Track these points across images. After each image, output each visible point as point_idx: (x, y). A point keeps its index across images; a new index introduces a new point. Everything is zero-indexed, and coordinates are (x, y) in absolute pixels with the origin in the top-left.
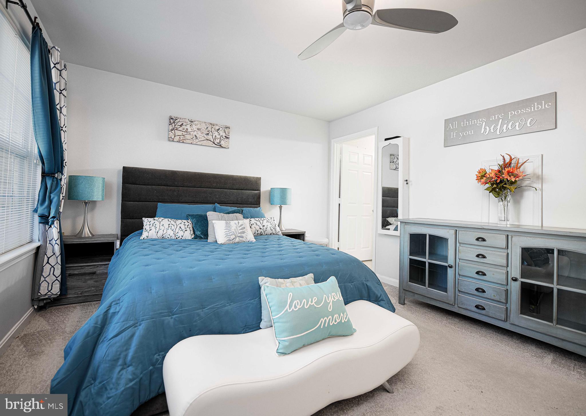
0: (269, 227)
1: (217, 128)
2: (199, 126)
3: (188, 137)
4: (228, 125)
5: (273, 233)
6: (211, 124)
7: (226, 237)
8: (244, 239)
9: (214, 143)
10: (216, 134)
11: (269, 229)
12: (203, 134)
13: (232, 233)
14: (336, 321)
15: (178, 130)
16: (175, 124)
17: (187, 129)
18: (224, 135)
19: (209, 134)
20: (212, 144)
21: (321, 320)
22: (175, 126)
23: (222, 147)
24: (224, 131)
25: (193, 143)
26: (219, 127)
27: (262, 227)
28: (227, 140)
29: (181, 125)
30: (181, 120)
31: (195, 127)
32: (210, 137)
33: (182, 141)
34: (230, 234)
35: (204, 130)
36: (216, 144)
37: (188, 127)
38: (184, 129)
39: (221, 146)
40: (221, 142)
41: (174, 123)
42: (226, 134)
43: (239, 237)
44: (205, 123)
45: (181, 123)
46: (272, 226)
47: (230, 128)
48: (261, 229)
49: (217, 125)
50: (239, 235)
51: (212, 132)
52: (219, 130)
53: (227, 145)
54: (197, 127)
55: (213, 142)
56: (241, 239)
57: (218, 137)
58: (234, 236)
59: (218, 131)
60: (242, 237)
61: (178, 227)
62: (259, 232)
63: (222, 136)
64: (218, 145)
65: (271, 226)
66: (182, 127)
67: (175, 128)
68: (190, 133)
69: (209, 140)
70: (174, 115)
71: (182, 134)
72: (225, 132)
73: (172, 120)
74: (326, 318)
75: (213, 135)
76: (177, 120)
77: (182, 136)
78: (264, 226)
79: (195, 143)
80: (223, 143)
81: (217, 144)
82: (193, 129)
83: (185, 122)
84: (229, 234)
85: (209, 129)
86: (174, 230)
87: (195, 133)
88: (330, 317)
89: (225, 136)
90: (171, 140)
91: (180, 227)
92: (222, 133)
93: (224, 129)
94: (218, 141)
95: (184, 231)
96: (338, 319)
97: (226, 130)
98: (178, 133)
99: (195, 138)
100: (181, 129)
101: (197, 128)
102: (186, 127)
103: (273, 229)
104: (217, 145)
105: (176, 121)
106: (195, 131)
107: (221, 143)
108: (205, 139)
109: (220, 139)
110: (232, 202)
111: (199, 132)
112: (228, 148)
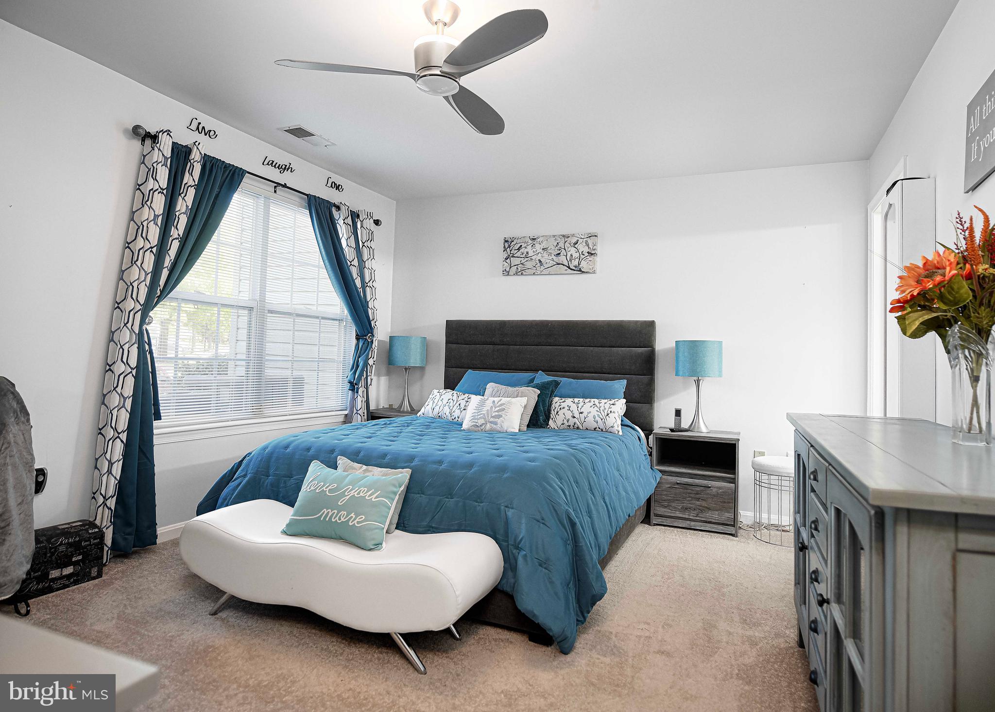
0: (591, 416)
1: (574, 240)
2: (544, 245)
3: (529, 265)
4: (592, 230)
5: (599, 428)
6: (564, 236)
7: (472, 420)
8: (498, 427)
9: (569, 267)
10: (572, 251)
11: (590, 419)
12: (551, 256)
13: (482, 416)
14: (340, 519)
15: (515, 257)
16: (511, 248)
17: (527, 253)
18: (586, 250)
19: (560, 253)
20: (566, 270)
21: (323, 511)
22: (511, 251)
23: (583, 272)
24: (586, 244)
25: (536, 273)
26: (578, 239)
27: (576, 415)
28: (590, 259)
29: (519, 249)
30: (519, 241)
31: (538, 248)
32: (562, 259)
33: (520, 273)
34: (479, 417)
35: (553, 248)
36: (572, 269)
37: (529, 249)
38: (522, 254)
39: (580, 270)
40: (580, 264)
41: (509, 247)
42: (589, 247)
43: (491, 422)
44: (554, 236)
45: (519, 245)
46: (598, 415)
47: (596, 236)
48: (574, 417)
49: (573, 235)
50: (492, 420)
51: (565, 249)
52: (576, 244)
53: (591, 267)
54: (542, 246)
55: (567, 267)
56: (495, 426)
57: (576, 255)
58: (482, 421)
59: (576, 246)
60: (496, 423)
61: (458, 404)
62: (571, 423)
63: (582, 252)
64: (576, 269)
65: (596, 413)
66: (521, 251)
67: (511, 255)
68: (532, 258)
69: (561, 264)
70: (508, 236)
71: (521, 261)
72: (588, 245)
73: (508, 243)
74: (330, 510)
75: (568, 254)
76: (513, 241)
77: (520, 265)
78: (582, 413)
79: (539, 273)
80: (584, 265)
81: (574, 268)
82: (536, 251)
83: (525, 243)
84: (476, 417)
85: (561, 245)
86: (451, 408)
87: (539, 257)
88: (336, 511)
89: (588, 252)
90: (506, 273)
91: (460, 405)
92: (583, 248)
93: (587, 239)
94: (576, 263)
95: (462, 410)
96: (344, 517)
97: (590, 241)
98: (515, 261)
99: (539, 265)
100: (518, 254)
101: (541, 248)
102: (526, 250)
103: (599, 420)
104: (574, 270)
105: (513, 243)
106: (538, 253)
107: (581, 266)
108: (555, 263)
109: (580, 259)
110: (592, 370)
111: (545, 254)
112: (594, 272)
